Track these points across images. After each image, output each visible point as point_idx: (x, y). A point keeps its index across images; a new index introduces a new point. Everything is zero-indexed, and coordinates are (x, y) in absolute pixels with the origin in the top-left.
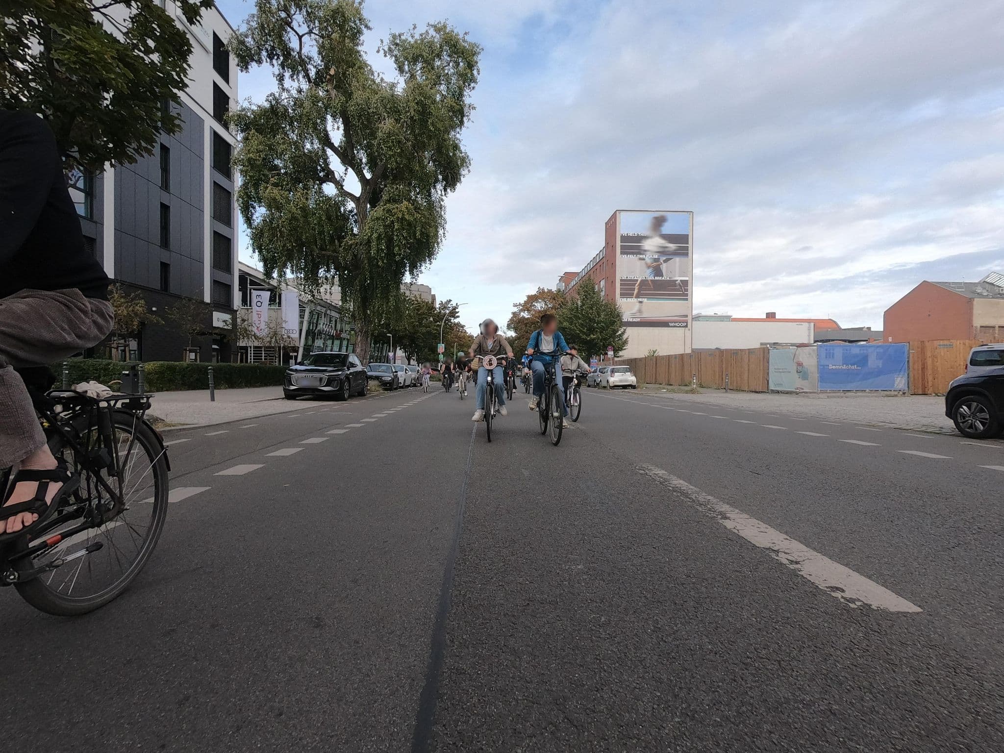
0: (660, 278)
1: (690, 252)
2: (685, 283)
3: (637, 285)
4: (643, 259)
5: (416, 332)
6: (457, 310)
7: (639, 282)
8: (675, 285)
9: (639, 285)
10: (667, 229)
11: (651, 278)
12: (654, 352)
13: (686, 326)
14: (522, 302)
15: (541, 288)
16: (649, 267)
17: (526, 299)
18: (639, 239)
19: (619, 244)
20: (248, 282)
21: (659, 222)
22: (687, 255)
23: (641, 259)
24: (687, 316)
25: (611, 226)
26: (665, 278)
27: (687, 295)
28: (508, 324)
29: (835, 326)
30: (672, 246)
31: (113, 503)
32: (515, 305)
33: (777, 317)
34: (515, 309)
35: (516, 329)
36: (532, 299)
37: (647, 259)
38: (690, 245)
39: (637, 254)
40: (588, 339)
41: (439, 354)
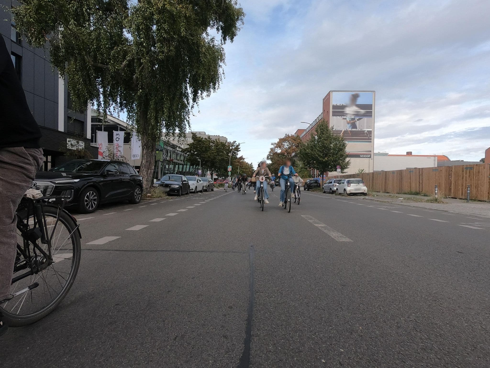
0: (355, 130)
1: (373, 114)
2: (370, 132)
3: (341, 133)
4: (346, 119)
5: (215, 158)
6: (239, 147)
7: (342, 132)
8: (364, 133)
9: (343, 133)
10: (360, 101)
11: (350, 129)
12: (362, 171)
13: (370, 157)
14: (276, 142)
15: (287, 134)
16: (348, 123)
17: (278, 140)
18: (343, 107)
19: (331, 110)
20: (119, 129)
21: (355, 97)
22: (371, 116)
23: (344, 119)
24: (371, 151)
25: (327, 101)
26: (358, 129)
27: (371, 139)
28: (267, 157)
29: (446, 159)
30: (363, 111)
31: (45, 259)
32: (272, 144)
33: (412, 154)
34: (272, 146)
35: (272, 159)
36: (282, 141)
37: (347, 118)
38: (373, 111)
39: (341, 116)
40: (324, 160)
41: (229, 172)
